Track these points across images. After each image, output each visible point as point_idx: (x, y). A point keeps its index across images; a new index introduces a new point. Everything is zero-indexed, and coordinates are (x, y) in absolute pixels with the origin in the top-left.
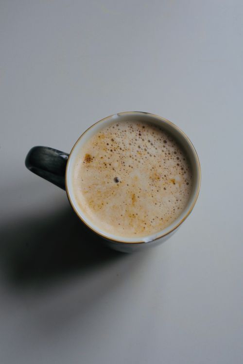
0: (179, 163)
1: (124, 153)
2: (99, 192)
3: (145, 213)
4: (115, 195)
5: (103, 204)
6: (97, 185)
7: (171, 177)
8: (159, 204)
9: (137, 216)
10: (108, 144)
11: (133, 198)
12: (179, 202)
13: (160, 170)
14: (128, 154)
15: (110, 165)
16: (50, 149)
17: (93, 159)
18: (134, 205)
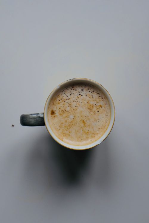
0: (99, 95)
1: (70, 101)
2: (66, 127)
3: (93, 128)
4: (74, 125)
5: (70, 132)
6: (63, 123)
7: (99, 104)
8: (98, 121)
9: (89, 132)
10: (59, 100)
11: (84, 122)
12: (107, 116)
13: (92, 103)
14: (72, 100)
15: (65, 110)
16: (31, 114)
17: (55, 112)
18: (85, 126)
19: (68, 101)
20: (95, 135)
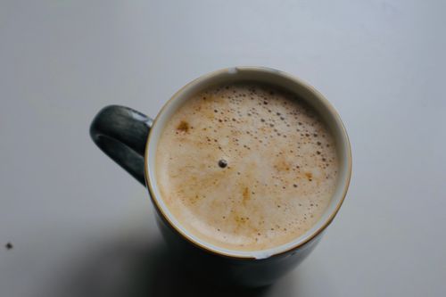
0: (320, 150)
1: (238, 127)
2: (194, 179)
3: (262, 218)
4: (217, 186)
5: (197, 197)
6: (193, 167)
7: (306, 170)
8: (283, 207)
9: (247, 221)
10: (216, 111)
11: (246, 193)
12: (314, 207)
13: (290, 158)
14: (245, 128)
15: (216, 141)
16: (129, 109)
17: (190, 131)
18: (244, 204)
19: (234, 124)
20: (259, 237)
